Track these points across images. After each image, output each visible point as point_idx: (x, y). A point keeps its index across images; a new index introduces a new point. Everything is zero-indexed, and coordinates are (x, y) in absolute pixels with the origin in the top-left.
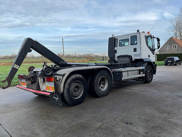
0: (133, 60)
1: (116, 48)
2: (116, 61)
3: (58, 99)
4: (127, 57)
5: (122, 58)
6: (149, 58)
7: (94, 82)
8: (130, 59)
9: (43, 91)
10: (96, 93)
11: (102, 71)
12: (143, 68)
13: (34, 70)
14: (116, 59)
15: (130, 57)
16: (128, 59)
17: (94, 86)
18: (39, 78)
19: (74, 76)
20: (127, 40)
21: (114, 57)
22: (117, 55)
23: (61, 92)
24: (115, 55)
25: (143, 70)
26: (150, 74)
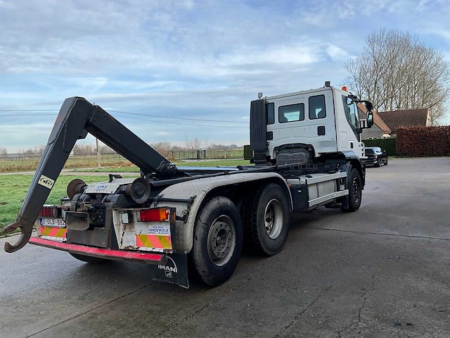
0: (317, 155)
1: (270, 128)
2: (272, 158)
3: (175, 270)
4: (302, 149)
5: (288, 150)
6: (352, 150)
7: (255, 216)
8: (308, 154)
9: (127, 250)
10: (260, 245)
11: (271, 185)
12: (344, 174)
13: (89, 190)
14: (272, 155)
15: (309, 148)
16: (303, 154)
17: (255, 226)
18: (114, 212)
19: (214, 204)
20: (300, 107)
21: (267, 150)
22: (273, 144)
23: (187, 250)
24: (267, 145)
25: (344, 178)
26: (356, 190)
